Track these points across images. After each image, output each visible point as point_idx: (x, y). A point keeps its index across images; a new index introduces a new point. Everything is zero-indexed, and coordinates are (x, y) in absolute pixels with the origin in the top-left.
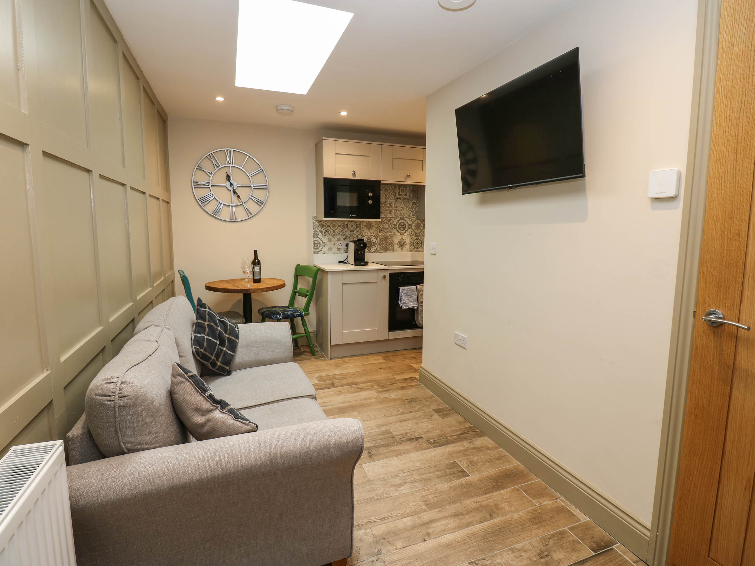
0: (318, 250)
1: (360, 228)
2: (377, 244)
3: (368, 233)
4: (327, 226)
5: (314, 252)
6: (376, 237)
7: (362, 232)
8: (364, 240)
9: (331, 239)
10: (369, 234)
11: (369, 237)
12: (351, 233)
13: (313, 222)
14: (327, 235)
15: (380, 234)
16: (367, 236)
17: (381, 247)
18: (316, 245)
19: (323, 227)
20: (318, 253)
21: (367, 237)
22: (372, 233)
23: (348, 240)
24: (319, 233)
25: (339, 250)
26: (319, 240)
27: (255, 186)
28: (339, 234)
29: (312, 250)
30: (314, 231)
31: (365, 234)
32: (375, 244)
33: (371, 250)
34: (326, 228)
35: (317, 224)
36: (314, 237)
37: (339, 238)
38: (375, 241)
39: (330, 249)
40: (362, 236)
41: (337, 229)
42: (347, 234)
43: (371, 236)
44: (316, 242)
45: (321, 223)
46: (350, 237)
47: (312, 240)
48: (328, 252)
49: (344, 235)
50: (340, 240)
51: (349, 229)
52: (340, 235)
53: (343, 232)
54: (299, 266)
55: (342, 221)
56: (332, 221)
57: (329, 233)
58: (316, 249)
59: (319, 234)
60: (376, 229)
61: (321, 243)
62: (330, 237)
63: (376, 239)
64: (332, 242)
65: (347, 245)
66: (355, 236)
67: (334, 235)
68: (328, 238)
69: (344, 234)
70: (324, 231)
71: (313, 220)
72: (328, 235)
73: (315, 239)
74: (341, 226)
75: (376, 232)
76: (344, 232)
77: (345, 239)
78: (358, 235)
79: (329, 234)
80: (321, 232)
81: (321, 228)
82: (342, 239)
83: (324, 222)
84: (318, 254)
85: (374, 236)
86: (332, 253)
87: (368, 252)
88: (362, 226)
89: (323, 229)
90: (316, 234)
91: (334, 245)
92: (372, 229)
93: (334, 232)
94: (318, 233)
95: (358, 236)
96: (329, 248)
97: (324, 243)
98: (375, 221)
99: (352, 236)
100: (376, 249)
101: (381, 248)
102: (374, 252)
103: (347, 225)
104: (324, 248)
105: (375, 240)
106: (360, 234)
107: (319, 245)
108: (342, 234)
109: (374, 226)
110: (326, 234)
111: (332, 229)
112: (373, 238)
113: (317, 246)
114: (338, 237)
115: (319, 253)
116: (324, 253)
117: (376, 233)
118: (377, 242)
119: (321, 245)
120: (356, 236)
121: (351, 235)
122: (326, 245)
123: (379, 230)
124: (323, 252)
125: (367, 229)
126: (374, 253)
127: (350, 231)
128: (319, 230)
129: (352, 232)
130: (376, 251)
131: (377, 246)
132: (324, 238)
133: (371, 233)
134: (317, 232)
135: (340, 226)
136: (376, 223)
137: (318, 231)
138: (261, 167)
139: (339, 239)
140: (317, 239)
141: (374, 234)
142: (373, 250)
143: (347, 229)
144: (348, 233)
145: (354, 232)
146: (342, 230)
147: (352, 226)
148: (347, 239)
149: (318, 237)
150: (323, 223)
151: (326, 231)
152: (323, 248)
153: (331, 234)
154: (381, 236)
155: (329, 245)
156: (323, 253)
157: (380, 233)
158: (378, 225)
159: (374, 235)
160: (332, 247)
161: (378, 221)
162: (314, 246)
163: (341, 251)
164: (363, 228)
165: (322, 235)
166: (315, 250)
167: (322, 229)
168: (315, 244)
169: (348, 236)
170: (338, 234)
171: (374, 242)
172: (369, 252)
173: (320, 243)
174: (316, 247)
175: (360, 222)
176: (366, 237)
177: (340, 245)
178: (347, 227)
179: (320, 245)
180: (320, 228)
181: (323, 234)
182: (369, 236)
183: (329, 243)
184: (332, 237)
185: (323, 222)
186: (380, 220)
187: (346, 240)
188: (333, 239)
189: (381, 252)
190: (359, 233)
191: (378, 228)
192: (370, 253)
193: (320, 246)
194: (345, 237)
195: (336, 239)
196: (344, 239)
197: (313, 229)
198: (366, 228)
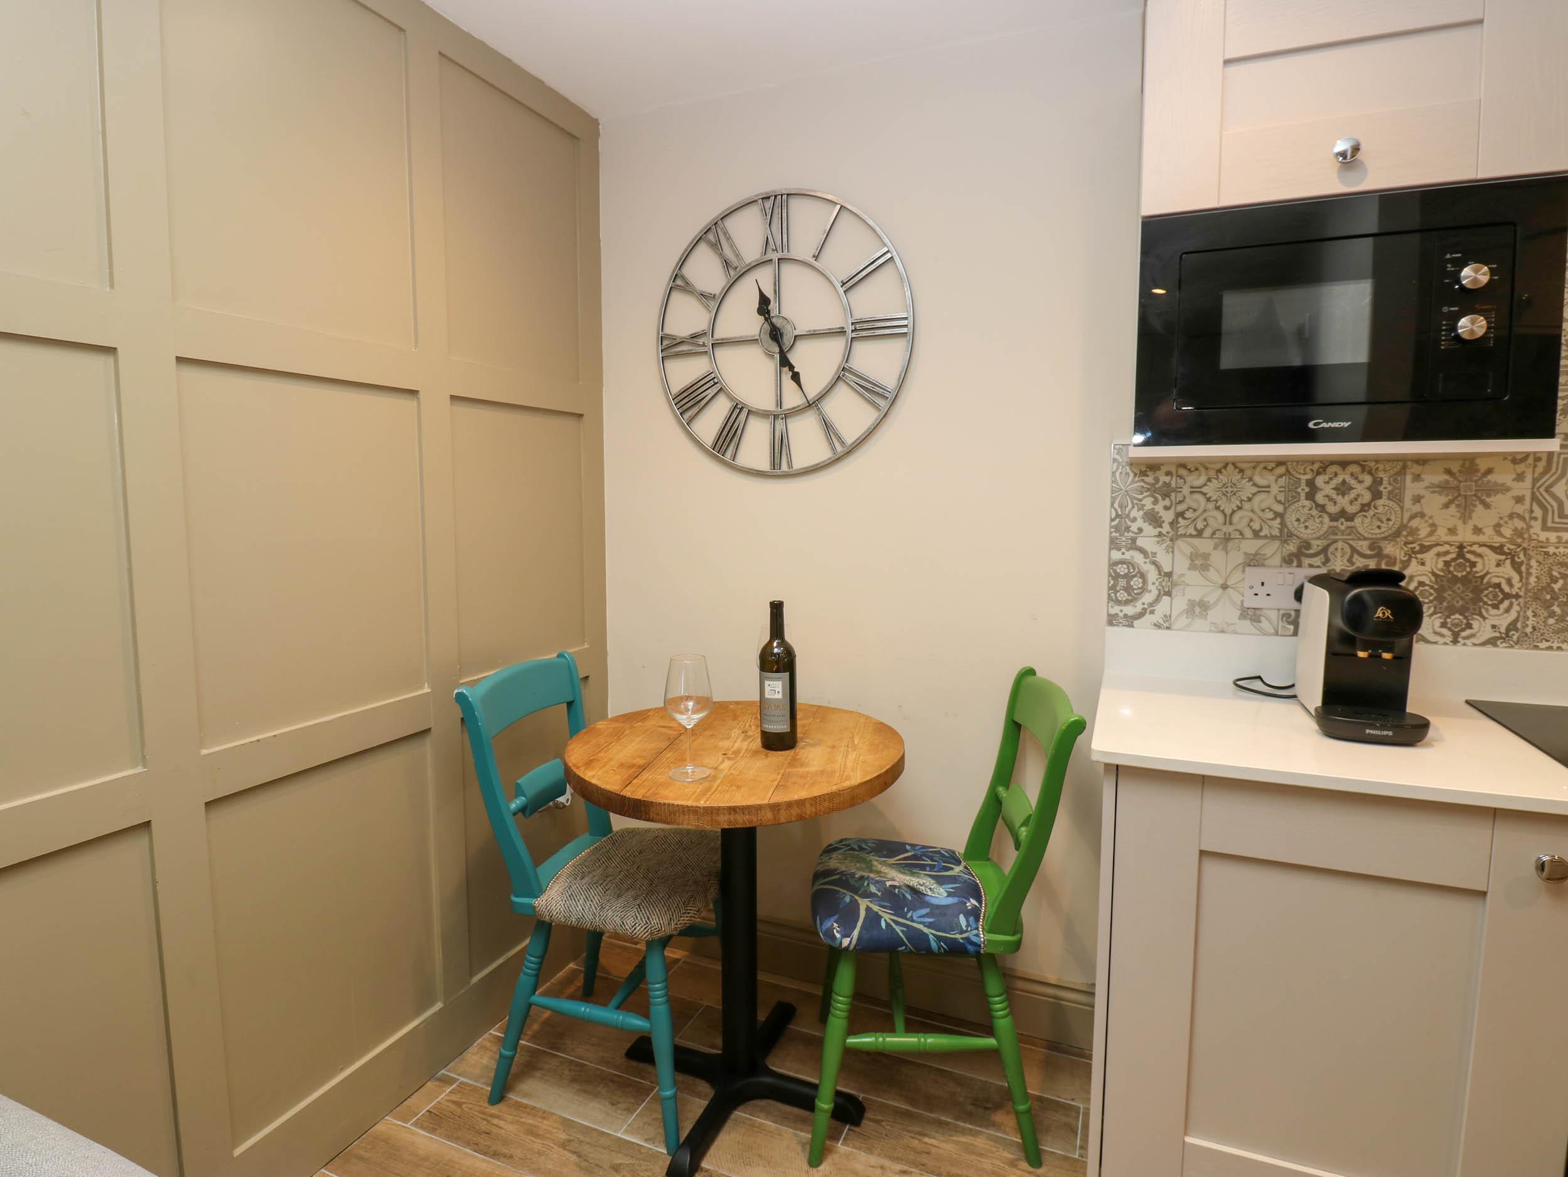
0: (1130, 610)
1: (1400, 501)
2: (1517, 596)
3: (1452, 531)
4: (1186, 490)
5: (1112, 620)
6: (1512, 556)
7: (1414, 523)
8: (1400, 577)
9: (1206, 556)
10: (1465, 535)
11: (1461, 555)
12: (1334, 531)
13: (1114, 473)
14: (1185, 535)
15: (1553, 536)
16: (1446, 548)
17: (1552, 614)
18: (1122, 583)
19: (1166, 495)
20: (1130, 621)
21: (1447, 553)
22: (1489, 531)
23: (1311, 566)
24: (1140, 523)
25: (1252, 615)
26: (1138, 558)
27: (858, 326)
28: (1256, 534)
29: (1101, 607)
30: (1117, 516)
31: (1431, 534)
32: (1507, 596)
33: (1468, 632)
34: (1180, 502)
35: (1133, 482)
36: (1114, 544)
37: (1256, 555)
38: (1509, 582)
39: (1199, 608)
40: (1406, 544)
41: (1247, 506)
42: (1305, 534)
43: (1475, 548)
44: (1122, 570)
45: (1158, 473)
46: (1324, 550)
47: (1101, 555)
48: (1184, 621)
49: (1285, 535)
50: (1263, 565)
51: (1322, 508)
52: (1265, 537)
53: (1283, 524)
54: (1030, 679)
55: (1280, 462)
56: (1218, 466)
57: (1200, 525)
58: (1118, 602)
59: (1140, 530)
60: (1519, 509)
61: (1152, 575)
62: (1204, 545)
63: (1516, 566)
64: (1212, 574)
65: (1299, 595)
66: (1363, 546)
67: (1227, 539)
68: (1188, 550)
69: (1291, 535)
70: (1168, 516)
71: (1115, 460)
72: (1191, 536)
73: (1116, 555)
74: (1275, 489)
75: (1519, 524)
76: (1290, 519)
77: (1293, 559)
78: (1385, 538)
79: (1200, 533)
80: (1153, 519)
81: (1156, 502)
82: (1277, 560)
83: (1173, 469)
84: (1131, 626)
85: (1498, 550)
86: (1211, 631)
87: (1449, 639)
88: (1411, 488)
89: (1167, 508)
90: (1128, 529)
91: (1225, 587)
92: (1487, 506)
93: (1228, 519)
94: (1134, 527)
95: (1383, 544)
96: (1192, 604)
97: (1169, 575)
98: (1516, 459)
99: (1340, 545)
100: (1512, 626)
101: (1551, 621)
102: (1492, 642)
103: (1311, 483)
104: (1166, 599)
105: (1508, 570)
106: (1397, 534)
107: (1136, 582)
108: (1276, 532)
109: (1508, 489)
110: (1181, 531)
111: (1218, 508)
112: (1492, 557)
113: (1128, 589)
114: (1251, 546)
115: (1136, 623)
116: (1165, 624)
117: (1518, 533)
118: (1517, 583)
119: (1150, 587)
120: (1365, 544)
121: (1336, 541)
122: (1174, 585)
123: (1538, 512)
124: (1157, 617)
125: (1446, 506)
126: (1489, 649)
127: (1326, 519)
128: (1141, 513)
129: (1342, 524)
130: (1505, 637)
131: (1516, 608)
132: (1171, 550)
133: (1478, 530)
134: (1134, 520)
135: (1265, 490)
136: (1520, 468)
137: (1134, 513)
138: (885, 245)
139: (1254, 561)
140: (1128, 555)
141: (1500, 534)
142: (1483, 628)
143: (1308, 503)
144: (1314, 529)
145: (1358, 521)
146: (1279, 508)
147: (1343, 489)
148: (1306, 561)
149: (1133, 545)
150: (1168, 473)
151: (1181, 514)
152: (1157, 600)
153: (1208, 532)
154: (1551, 550)
155: (1195, 586)
156: (1158, 626)
157: (1545, 528)
158: (1535, 481)
159: (1497, 540)
160: (1211, 599)
161: (1537, 458)
162: (1113, 588)
163: (1265, 624)
164: (1417, 499)
165: (1160, 535)
166: (1116, 610)
167: (1159, 508)
168: (1115, 576)
169: (1317, 545)
170: (1248, 533)
171: (1498, 585)
172: (1455, 642)
173: (1143, 576)
174: (1122, 595)
175: (1404, 468)
176: (1439, 555)
177: (1262, 591)
178: (1310, 496)
179: (1145, 582)
180: (1148, 503)
181: (1166, 528)
182: (1461, 547)
183: (1194, 577)
184: (1215, 548)
185: (1164, 469)
186: (1551, 445)
187: (1299, 565)
188: (1217, 558)
189: (1544, 645)
190: (1386, 529)
191: (1534, 497)
192: (1458, 648)
193: (1144, 589)
194: (1292, 548)
195: (1237, 557)
196: (1288, 561)
197: (1112, 505)
198: (1444, 499)
